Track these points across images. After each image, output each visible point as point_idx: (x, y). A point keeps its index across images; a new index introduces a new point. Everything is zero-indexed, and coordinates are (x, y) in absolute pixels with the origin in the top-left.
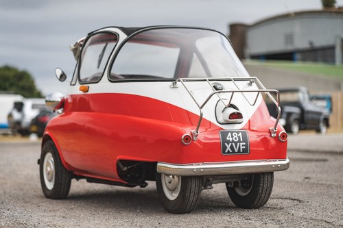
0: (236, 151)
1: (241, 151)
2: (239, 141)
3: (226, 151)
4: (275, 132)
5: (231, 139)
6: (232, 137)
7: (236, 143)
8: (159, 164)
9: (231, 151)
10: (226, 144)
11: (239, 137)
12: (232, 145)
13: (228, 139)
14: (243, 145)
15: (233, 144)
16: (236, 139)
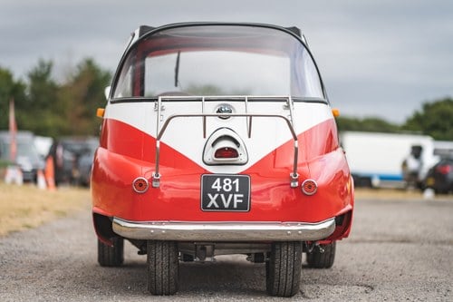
0: (226, 205)
1: (235, 206)
2: (233, 192)
3: (209, 206)
4: (297, 180)
5: (219, 188)
6: (222, 184)
7: (227, 195)
8: (115, 220)
9: (217, 206)
10: (210, 195)
11: (234, 186)
12: (219, 197)
13: (213, 187)
14: (238, 198)
15: (222, 196)
16: (227, 187)
